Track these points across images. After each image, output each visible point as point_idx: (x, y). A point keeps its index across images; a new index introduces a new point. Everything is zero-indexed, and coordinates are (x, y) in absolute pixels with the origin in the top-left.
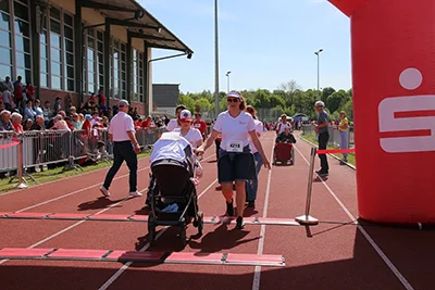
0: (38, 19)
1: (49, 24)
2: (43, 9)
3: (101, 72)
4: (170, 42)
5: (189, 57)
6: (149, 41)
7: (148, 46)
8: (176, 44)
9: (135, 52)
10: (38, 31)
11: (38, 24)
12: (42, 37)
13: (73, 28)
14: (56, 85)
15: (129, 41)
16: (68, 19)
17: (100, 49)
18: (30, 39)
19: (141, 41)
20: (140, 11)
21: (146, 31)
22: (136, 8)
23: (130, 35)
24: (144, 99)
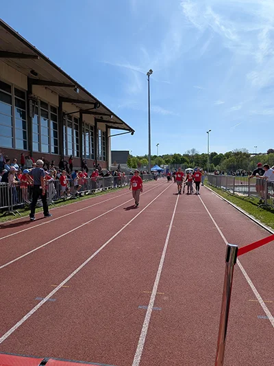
0: (31, 108)
1: (40, 112)
2: (34, 102)
3: (77, 142)
4: (120, 125)
5: (132, 134)
6: (108, 124)
7: (108, 127)
8: (123, 126)
9: (100, 131)
10: (31, 115)
11: (31, 112)
12: (34, 120)
13: (57, 115)
14: (45, 149)
15: (96, 124)
16: (53, 109)
17: (77, 129)
18: (26, 121)
19: (104, 124)
20: (97, 103)
21: (105, 118)
22: (95, 102)
23: (96, 120)
24: (106, 159)
